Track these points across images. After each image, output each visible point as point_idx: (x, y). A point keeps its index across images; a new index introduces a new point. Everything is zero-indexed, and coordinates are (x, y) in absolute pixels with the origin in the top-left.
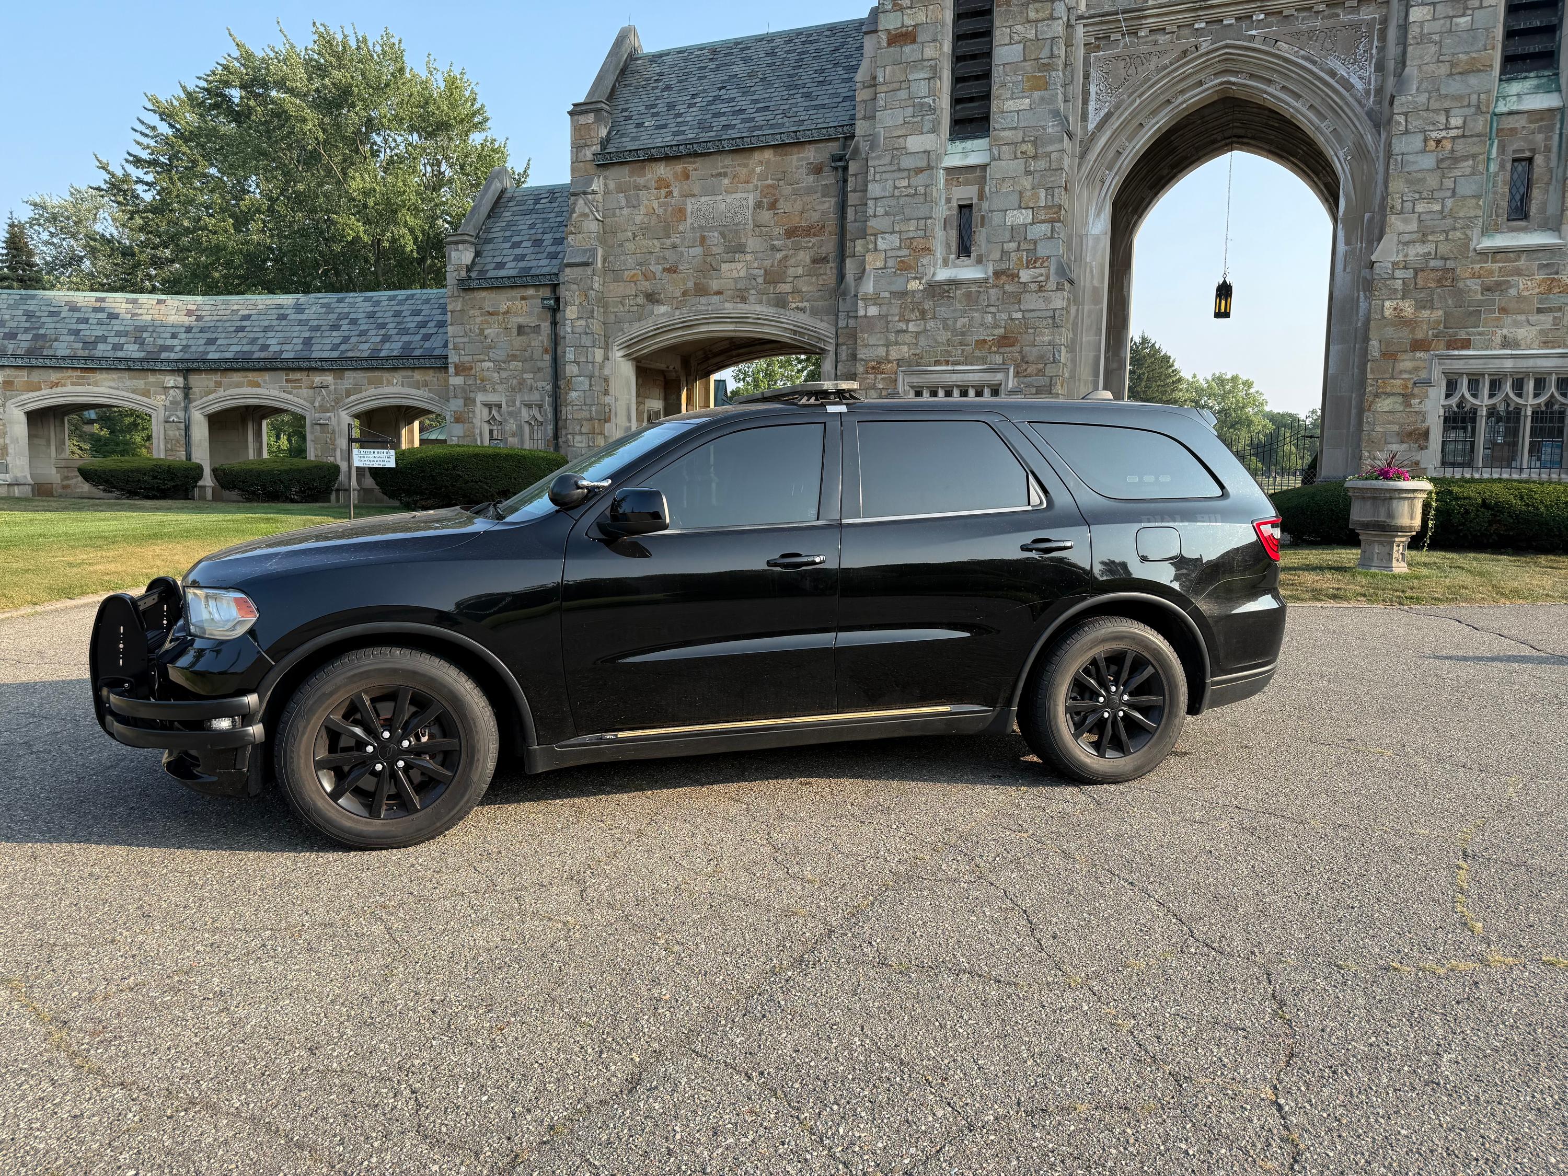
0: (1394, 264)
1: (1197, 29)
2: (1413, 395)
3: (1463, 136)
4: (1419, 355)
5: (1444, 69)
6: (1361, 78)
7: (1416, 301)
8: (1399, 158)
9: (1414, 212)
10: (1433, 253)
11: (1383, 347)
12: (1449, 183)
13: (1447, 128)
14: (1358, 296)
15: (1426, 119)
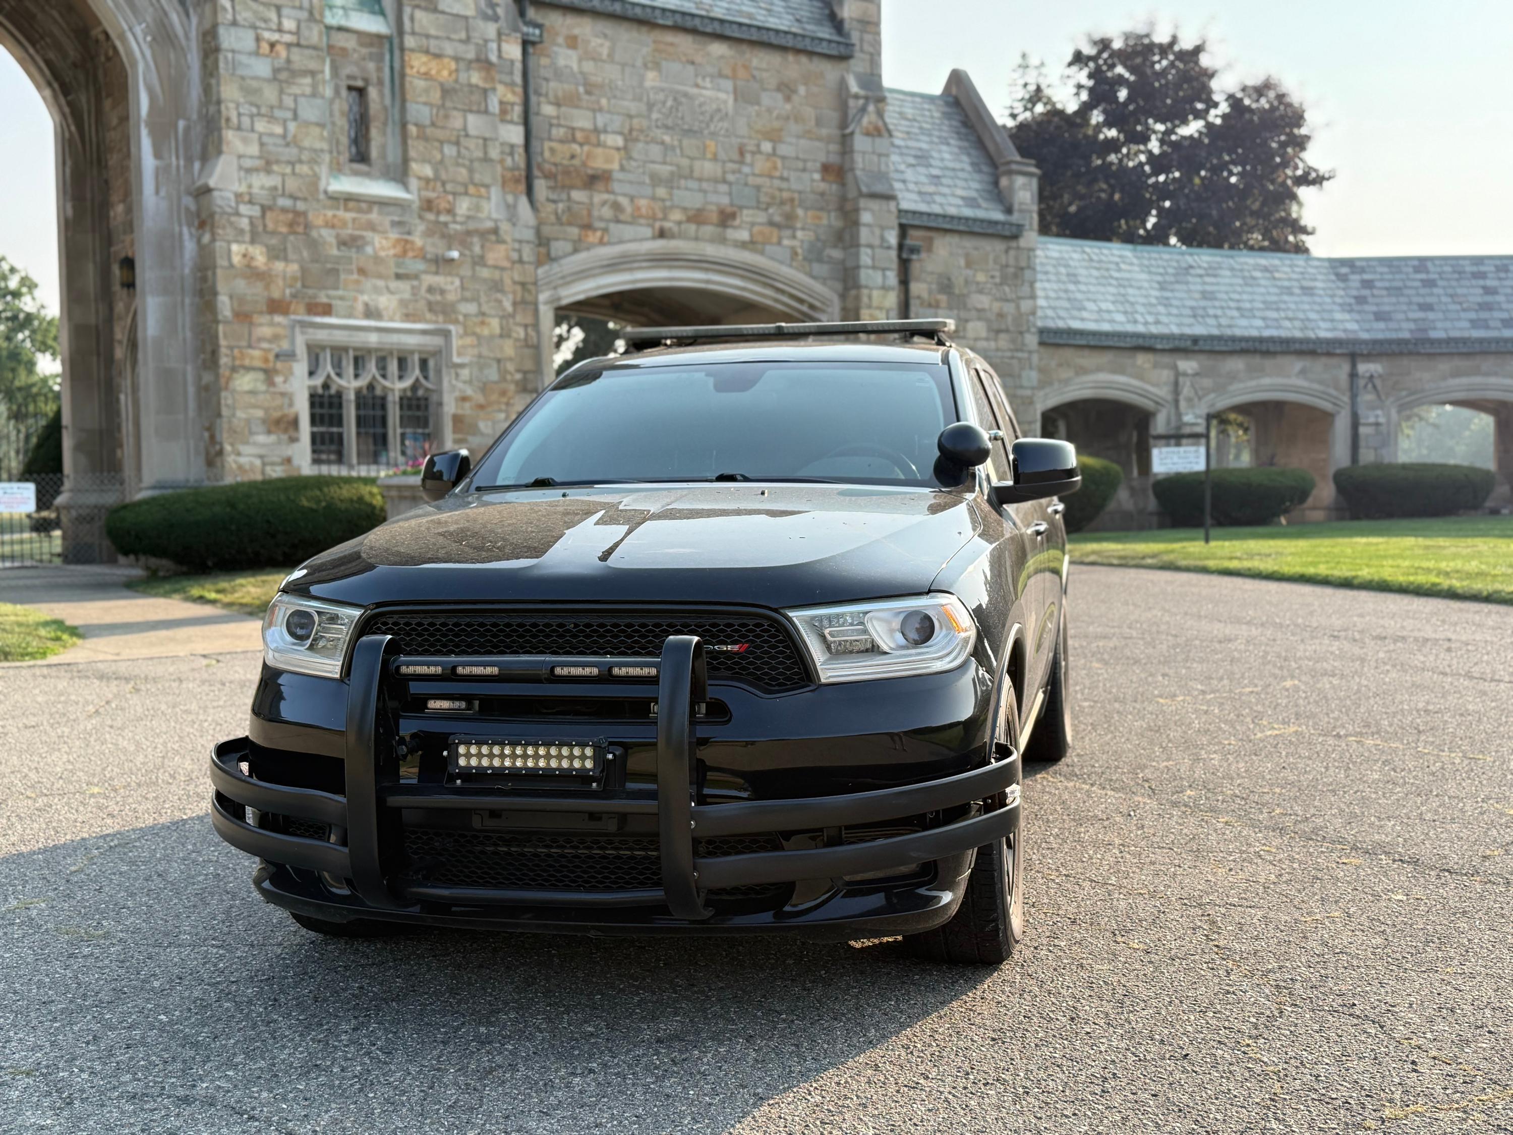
0: (237, 195)
2: (276, 371)
3: (298, 45)
4: (278, 319)
7: (267, 246)
8: (230, 55)
9: (253, 130)
10: (280, 187)
11: (235, 305)
12: (289, 101)
13: (280, 30)
14: (181, 234)
15: (255, 12)
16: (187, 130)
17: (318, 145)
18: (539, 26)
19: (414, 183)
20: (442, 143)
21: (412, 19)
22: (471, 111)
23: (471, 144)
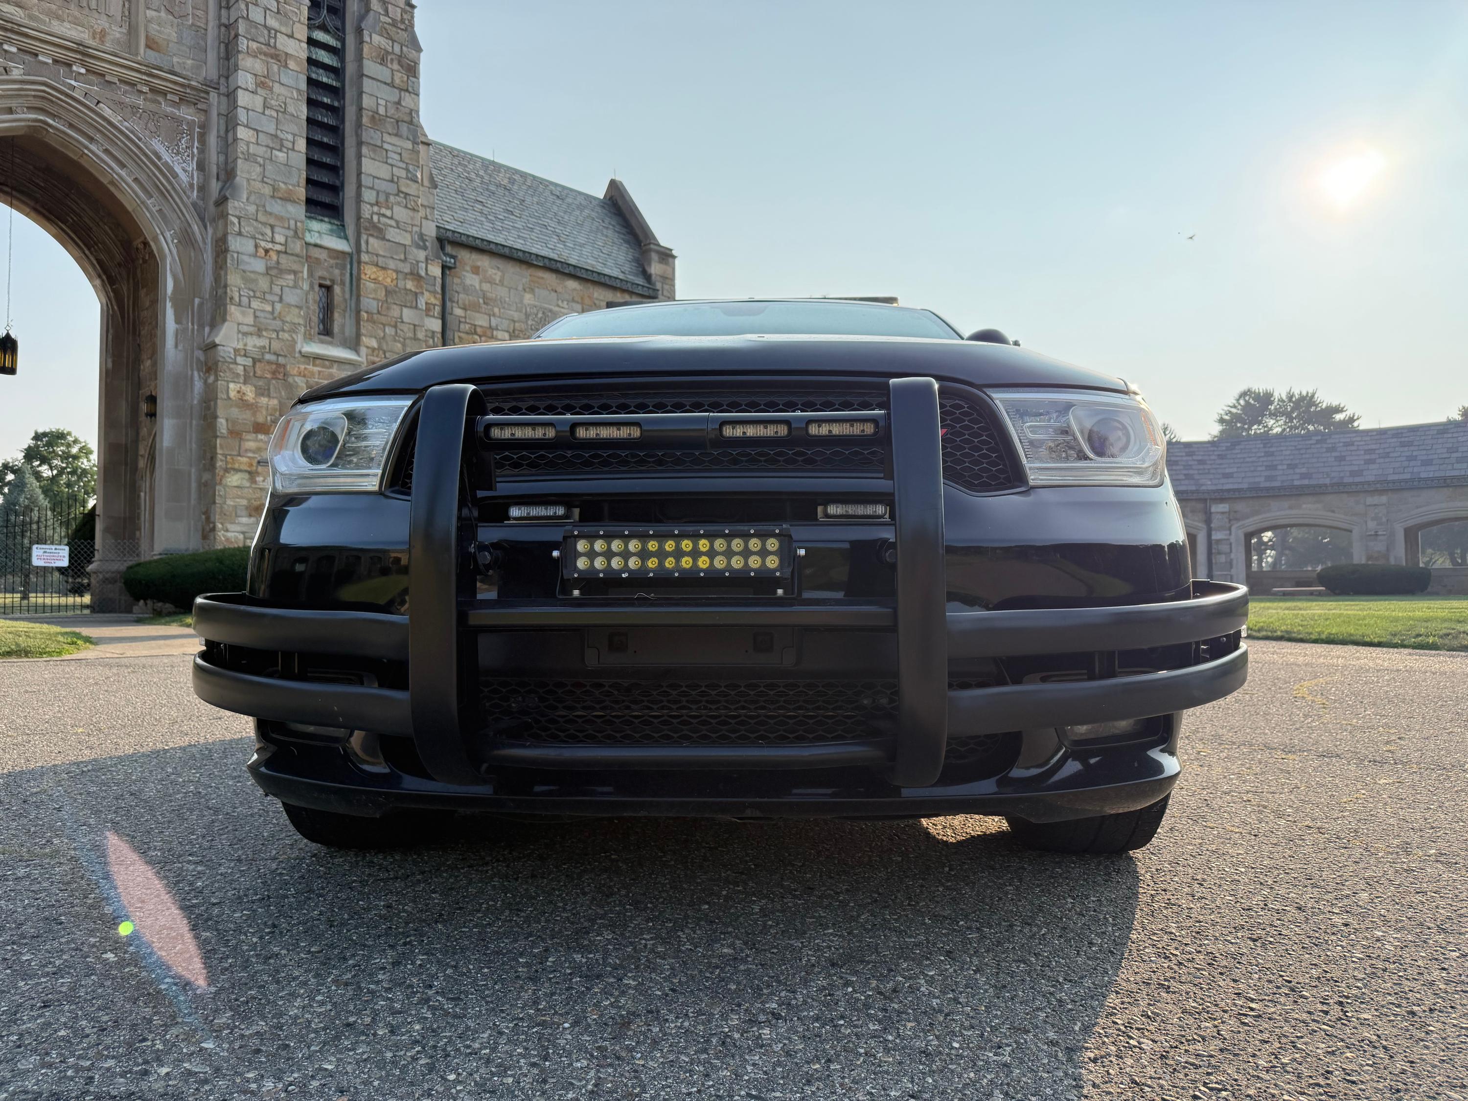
0: (235, 350)
1: (6, 51)
2: (258, 473)
3: (286, 253)
4: (261, 437)
5: (267, 190)
6: (185, 171)
7: (255, 387)
8: (235, 255)
9: (250, 307)
10: (268, 347)
11: (230, 425)
12: (277, 290)
13: (273, 242)
14: (192, 375)
15: (255, 228)
16: (201, 305)
17: (296, 321)
18: (452, 257)
19: (363, 350)
20: (384, 325)
21: (367, 243)
22: (406, 306)
23: (405, 328)
